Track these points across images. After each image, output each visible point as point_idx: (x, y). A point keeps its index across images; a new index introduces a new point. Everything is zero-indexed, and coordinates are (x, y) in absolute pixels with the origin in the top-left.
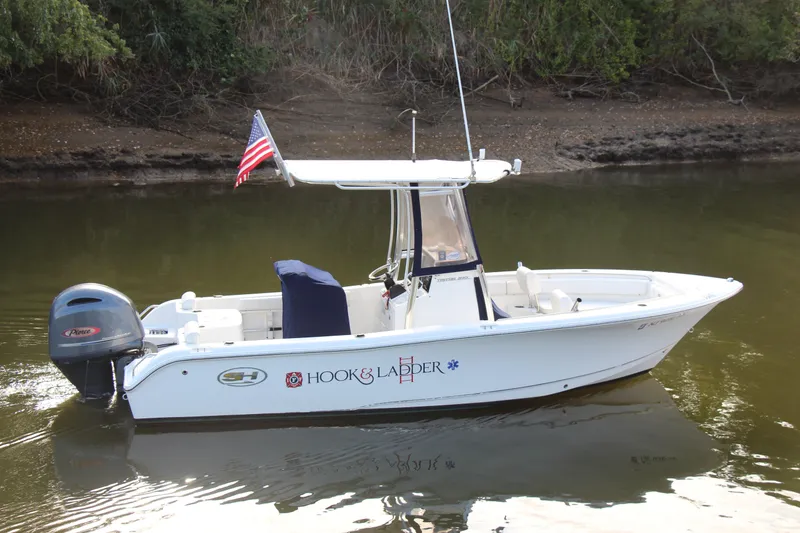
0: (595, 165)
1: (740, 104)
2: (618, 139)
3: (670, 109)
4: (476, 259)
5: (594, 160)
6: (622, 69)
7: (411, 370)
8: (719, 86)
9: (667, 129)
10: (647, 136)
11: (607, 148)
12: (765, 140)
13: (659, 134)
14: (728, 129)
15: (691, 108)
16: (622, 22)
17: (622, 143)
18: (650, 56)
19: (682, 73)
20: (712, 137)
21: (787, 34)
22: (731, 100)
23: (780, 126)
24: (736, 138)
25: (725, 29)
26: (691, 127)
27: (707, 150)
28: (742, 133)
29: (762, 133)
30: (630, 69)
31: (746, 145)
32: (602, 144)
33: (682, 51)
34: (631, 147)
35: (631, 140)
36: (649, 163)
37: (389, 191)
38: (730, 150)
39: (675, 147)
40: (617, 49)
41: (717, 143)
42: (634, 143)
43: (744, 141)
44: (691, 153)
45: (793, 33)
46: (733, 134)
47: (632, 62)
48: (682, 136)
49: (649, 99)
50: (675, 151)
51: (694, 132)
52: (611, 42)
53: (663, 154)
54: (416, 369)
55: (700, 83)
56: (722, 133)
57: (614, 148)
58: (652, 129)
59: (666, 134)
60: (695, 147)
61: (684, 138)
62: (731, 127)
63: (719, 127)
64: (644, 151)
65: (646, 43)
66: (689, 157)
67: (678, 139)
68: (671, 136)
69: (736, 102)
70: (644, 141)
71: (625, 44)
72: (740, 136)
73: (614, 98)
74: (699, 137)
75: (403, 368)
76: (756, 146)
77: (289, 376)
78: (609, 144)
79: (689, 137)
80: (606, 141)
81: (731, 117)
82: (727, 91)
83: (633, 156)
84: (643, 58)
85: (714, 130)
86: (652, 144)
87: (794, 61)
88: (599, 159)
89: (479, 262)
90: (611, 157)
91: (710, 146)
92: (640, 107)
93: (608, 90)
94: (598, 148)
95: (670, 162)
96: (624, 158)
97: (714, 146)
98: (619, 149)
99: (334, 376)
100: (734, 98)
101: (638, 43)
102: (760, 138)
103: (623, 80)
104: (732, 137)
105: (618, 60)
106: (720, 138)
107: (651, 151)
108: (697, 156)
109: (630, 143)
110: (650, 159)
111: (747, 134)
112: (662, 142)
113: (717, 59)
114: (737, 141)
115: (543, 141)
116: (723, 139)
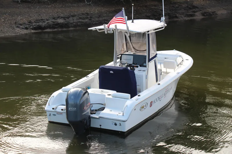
0: (33, 31)
1: (90, 4)
2: (42, 20)
3: (62, 7)
5: (32, 29)
9: (62, 15)
10: (54, 18)
11: (38, 24)
12: (101, 19)
13: (59, 17)
15: (71, 6)
17: (44, 22)
20: (80, 18)
22: (86, 3)
23: (106, 13)
24: (89, 19)
26: (71, 14)
27: (79, 24)
28: (92, 16)
29: (100, 16)
31: (93, 21)
32: (35, 22)
34: (47, 23)
35: (47, 20)
36: (56, 30)
38: (88, 23)
39: (66, 22)
41: (82, 21)
42: (49, 21)
43: (93, 19)
44: (72, 25)
46: (89, 17)
48: (68, 18)
49: (53, 3)
50: (66, 24)
51: (73, 16)
53: (61, 26)
56: (85, 16)
57: (41, 24)
58: (56, 15)
59: (62, 17)
60: (74, 22)
62: (87, 14)
63: (83, 14)
64: (53, 24)
66: (72, 27)
67: (67, 19)
68: (64, 18)
69: (89, 3)
70: (53, 21)
72: (91, 17)
74: (75, 18)
76: (98, 21)
78: (38, 22)
79: (71, 19)
80: (37, 21)
81: (87, 10)
83: (49, 27)
85: (81, 15)
86: (57, 22)
88: (34, 29)
90: (40, 28)
91: (80, 22)
92: (50, 6)
94: (34, 24)
95: (65, 29)
96: (45, 28)
97: (81, 22)
98: (43, 24)
102: (99, 18)
104: (88, 18)
106: (84, 19)
107: (56, 25)
108: (75, 26)
109: (47, 22)
110: (56, 28)
111: (94, 16)
112: (61, 21)
114: (90, 20)
115: (9, 21)
116: (85, 19)
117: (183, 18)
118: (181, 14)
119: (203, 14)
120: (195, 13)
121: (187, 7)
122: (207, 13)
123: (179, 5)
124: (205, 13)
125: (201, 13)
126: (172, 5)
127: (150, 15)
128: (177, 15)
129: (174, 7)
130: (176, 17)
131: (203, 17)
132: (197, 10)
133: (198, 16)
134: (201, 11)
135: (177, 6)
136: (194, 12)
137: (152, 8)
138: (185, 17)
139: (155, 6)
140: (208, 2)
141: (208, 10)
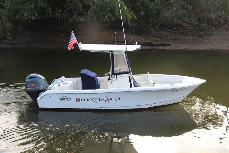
7: (108, 99)
77: (76, 99)
89: (130, 72)
99: (88, 100)
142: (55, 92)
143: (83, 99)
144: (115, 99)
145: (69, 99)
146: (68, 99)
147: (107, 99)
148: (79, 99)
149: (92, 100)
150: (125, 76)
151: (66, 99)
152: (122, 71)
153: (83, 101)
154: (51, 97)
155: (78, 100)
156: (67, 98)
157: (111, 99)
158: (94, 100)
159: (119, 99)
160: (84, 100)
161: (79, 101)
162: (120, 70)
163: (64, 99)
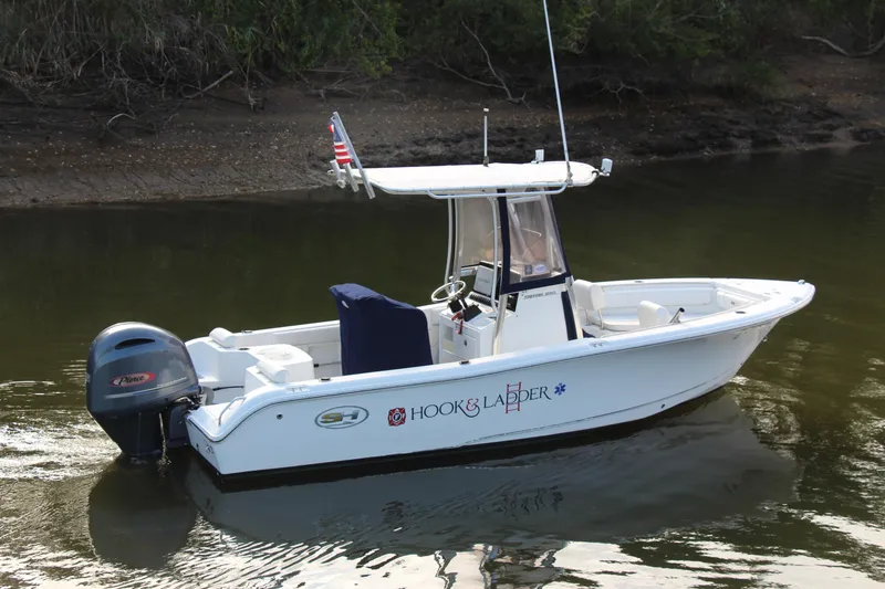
1: (520, 102)
2: (383, 147)
3: (441, 110)
4: (564, 271)
6: (383, 63)
7: (517, 397)
8: (496, 82)
9: (440, 134)
10: (416, 143)
11: (371, 159)
12: (552, 146)
13: (430, 139)
14: (509, 132)
15: (466, 108)
16: (379, 6)
17: (388, 152)
18: (415, 47)
19: (451, 67)
21: (569, 21)
22: (510, 98)
24: (518, 143)
25: (499, 14)
26: (468, 131)
28: (526, 137)
29: (548, 137)
30: (391, 62)
31: (530, 152)
32: (364, 154)
33: (452, 41)
34: (397, 156)
35: (398, 147)
37: (446, 200)
39: (451, 155)
40: (376, 38)
41: (499, 150)
42: (402, 151)
43: (528, 147)
45: (574, 21)
46: (516, 138)
47: (394, 54)
48: (457, 141)
49: (416, 99)
50: (450, 160)
51: (471, 137)
52: (368, 30)
54: (523, 395)
55: (474, 78)
56: (504, 137)
57: (379, 158)
58: (422, 134)
59: (439, 140)
60: (474, 155)
61: (459, 145)
62: (512, 130)
63: (500, 131)
64: (414, 161)
65: (409, 31)
67: (453, 146)
68: (445, 141)
69: (517, 100)
70: (414, 149)
71: (385, 33)
72: (522, 140)
73: (375, 97)
74: (477, 143)
75: (510, 395)
77: (392, 412)
78: (372, 154)
79: (465, 143)
80: (369, 150)
81: (512, 118)
82: (505, 87)
84: (407, 49)
85: (493, 134)
86: (424, 153)
87: (578, 52)
89: (568, 274)
92: (407, 108)
93: (367, 87)
97: (494, 153)
98: (386, 161)
99: (439, 410)
100: (513, 96)
101: (400, 31)
102: (546, 143)
103: (384, 76)
104: (514, 141)
105: (377, 52)
106: (502, 144)
107: (423, 160)
109: (397, 152)
111: (531, 138)
112: (436, 150)
113: (493, 50)
114: (520, 147)
115: (293, 152)
116: (504, 145)
117: (793, 146)
118: (790, 134)
119: (857, 135)
120: (831, 130)
121: (809, 113)
122: (870, 130)
123: (784, 108)
124: (863, 131)
125: (851, 131)
126: (762, 107)
127: (696, 134)
128: (779, 137)
129: (770, 113)
130: (776, 142)
131: (857, 143)
132: (837, 121)
133: (842, 142)
134: (851, 125)
135: (778, 109)
136: (832, 128)
137: (704, 113)
138: (802, 141)
139: (713, 109)
140: (872, 100)
141: (872, 122)
142: (298, 391)
143: (417, 409)
144: (543, 391)
145: (362, 415)
146: (355, 417)
147: (513, 398)
148: (402, 411)
149: (455, 407)
150: (547, 294)
151: (345, 419)
152: (534, 274)
153: (417, 416)
154: (280, 416)
155: (396, 417)
156: (350, 411)
157: (530, 395)
158: (463, 406)
159: (560, 389)
160: (423, 412)
161: (403, 421)
162: (528, 270)
163: (339, 418)
